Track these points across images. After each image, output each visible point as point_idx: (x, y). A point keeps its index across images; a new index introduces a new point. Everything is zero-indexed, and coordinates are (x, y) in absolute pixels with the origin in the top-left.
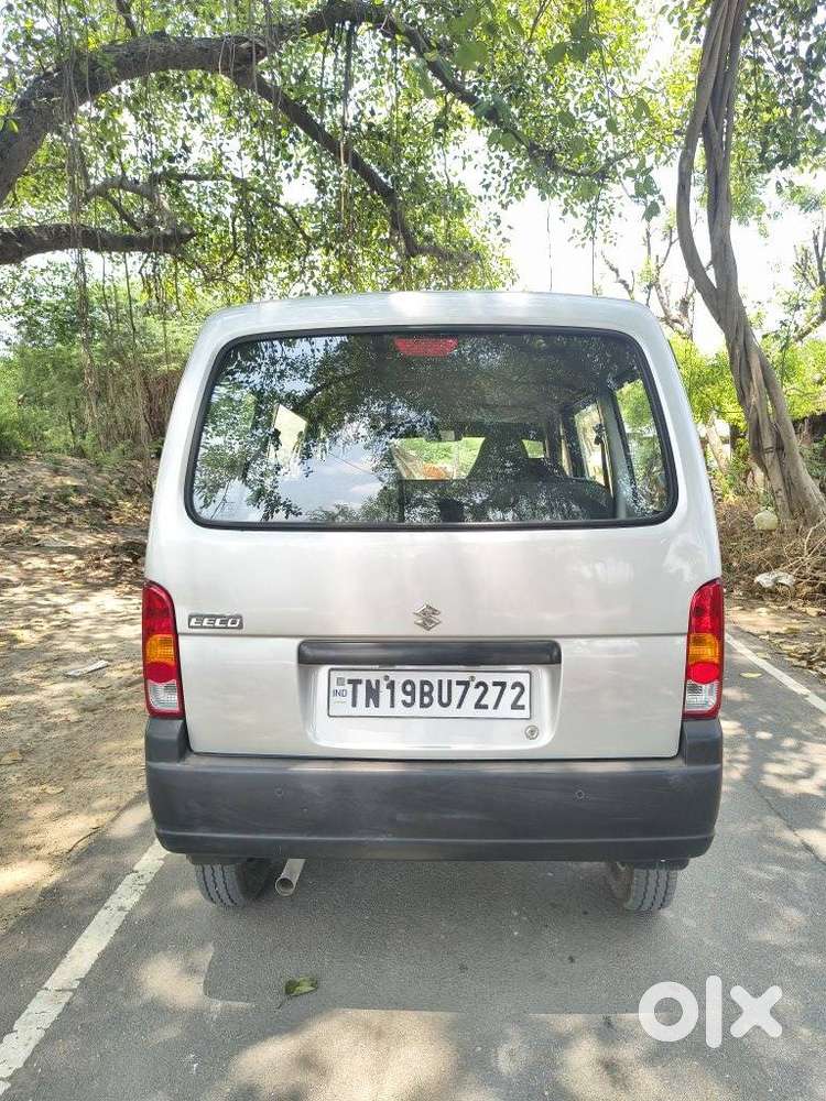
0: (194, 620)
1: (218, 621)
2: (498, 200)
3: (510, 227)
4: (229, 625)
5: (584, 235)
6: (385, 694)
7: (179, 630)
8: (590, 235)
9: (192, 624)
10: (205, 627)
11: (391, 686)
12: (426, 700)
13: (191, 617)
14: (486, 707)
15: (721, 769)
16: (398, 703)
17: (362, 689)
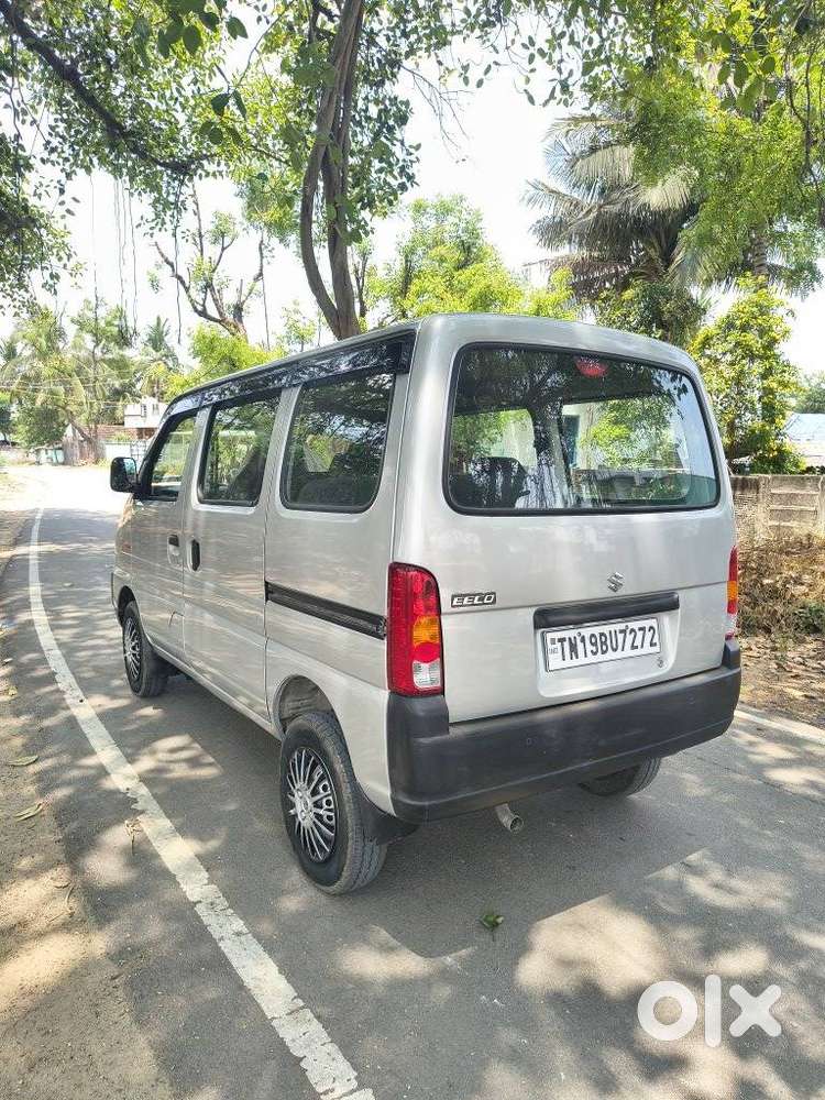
0: (456, 600)
1: (477, 598)
2: (61, 167)
3: (74, 199)
4: (486, 601)
5: (153, 224)
6: (580, 646)
7: (443, 611)
8: (159, 226)
9: (455, 603)
10: (466, 606)
11: (583, 640)
12: (604, 648)
13: (453, 597)
14: (637, 647)
15: (740, 673)
16: (589, 653)
17: (566, 644)
